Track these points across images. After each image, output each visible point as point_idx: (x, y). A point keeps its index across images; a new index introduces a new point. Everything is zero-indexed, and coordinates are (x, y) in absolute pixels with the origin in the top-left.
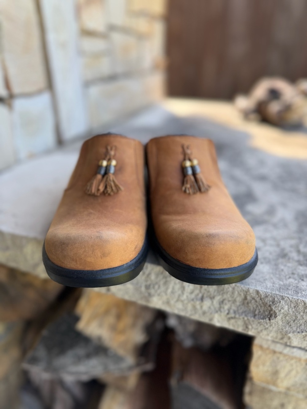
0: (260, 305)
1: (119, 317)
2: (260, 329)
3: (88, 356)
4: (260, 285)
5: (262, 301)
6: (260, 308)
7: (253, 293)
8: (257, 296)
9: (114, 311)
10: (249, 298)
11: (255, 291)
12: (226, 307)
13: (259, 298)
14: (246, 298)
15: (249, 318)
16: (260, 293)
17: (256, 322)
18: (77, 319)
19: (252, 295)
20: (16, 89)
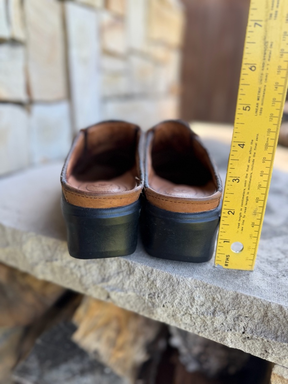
0: (284, 324)
1: (119, 331)
2: (282, 355)
3: (83, 372)
4: (284, 300)
5: (286, 319)
6: (283, 328)
7: (275, 309)
8: (280, 313)
9: (114, 325)
10: (269, 314)
11: (278, 306)
12: (242, 325)
13: (283, 316)
14: (266, 315)
15: (270, 339)
16: (283, 309)
17: (278, 345)
18: (74, 329)
19: (274, 311)
20: (37, 95)
